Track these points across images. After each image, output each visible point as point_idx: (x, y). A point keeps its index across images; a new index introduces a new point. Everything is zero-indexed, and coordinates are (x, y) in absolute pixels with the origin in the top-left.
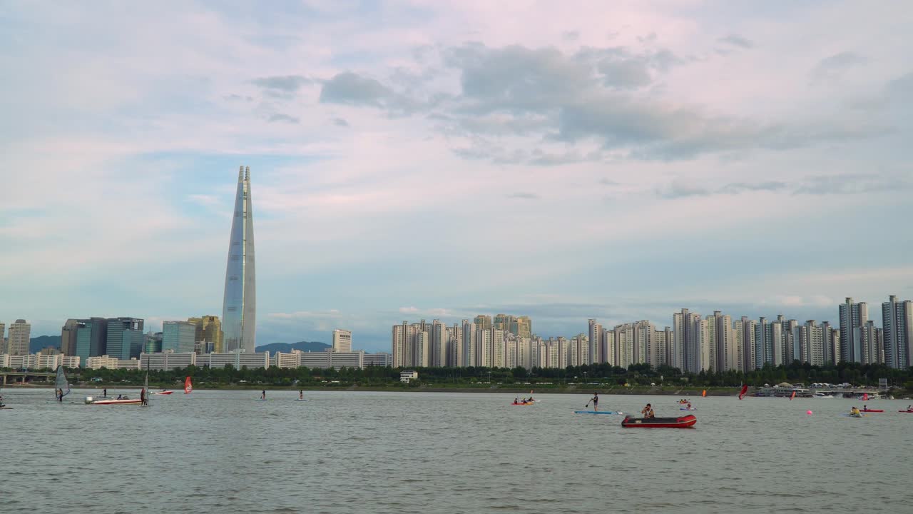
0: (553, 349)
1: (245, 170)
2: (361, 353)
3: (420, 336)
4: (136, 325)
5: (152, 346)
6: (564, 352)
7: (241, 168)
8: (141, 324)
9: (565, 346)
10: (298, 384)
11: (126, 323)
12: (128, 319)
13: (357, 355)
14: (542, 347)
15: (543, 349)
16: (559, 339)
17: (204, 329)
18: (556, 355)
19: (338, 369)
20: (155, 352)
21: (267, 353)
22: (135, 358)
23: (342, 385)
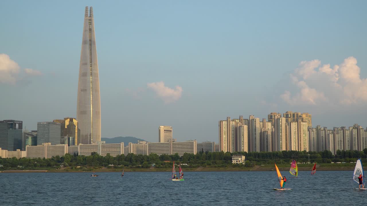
0: (339, 137)
1: (89, 9)
2: (194, 142)
3: (242, 128)
4: (17, 125)
5: (30, 140)
6: (347, 138)
7: (87, 8)
8: (21, 124)
9: (347, 133)
10: (155, 167)
11: (9, 124)
12: (11, 121)
13: (192, 144)
14: (330, 135)
15: (331, 136)
16: (343, 128)
17: (66, 127)
18: (341, 141)
19: (181, 155)
20: (32, 145)
21: (122, 144)
22: (19, 150)
23: (190, 167)
